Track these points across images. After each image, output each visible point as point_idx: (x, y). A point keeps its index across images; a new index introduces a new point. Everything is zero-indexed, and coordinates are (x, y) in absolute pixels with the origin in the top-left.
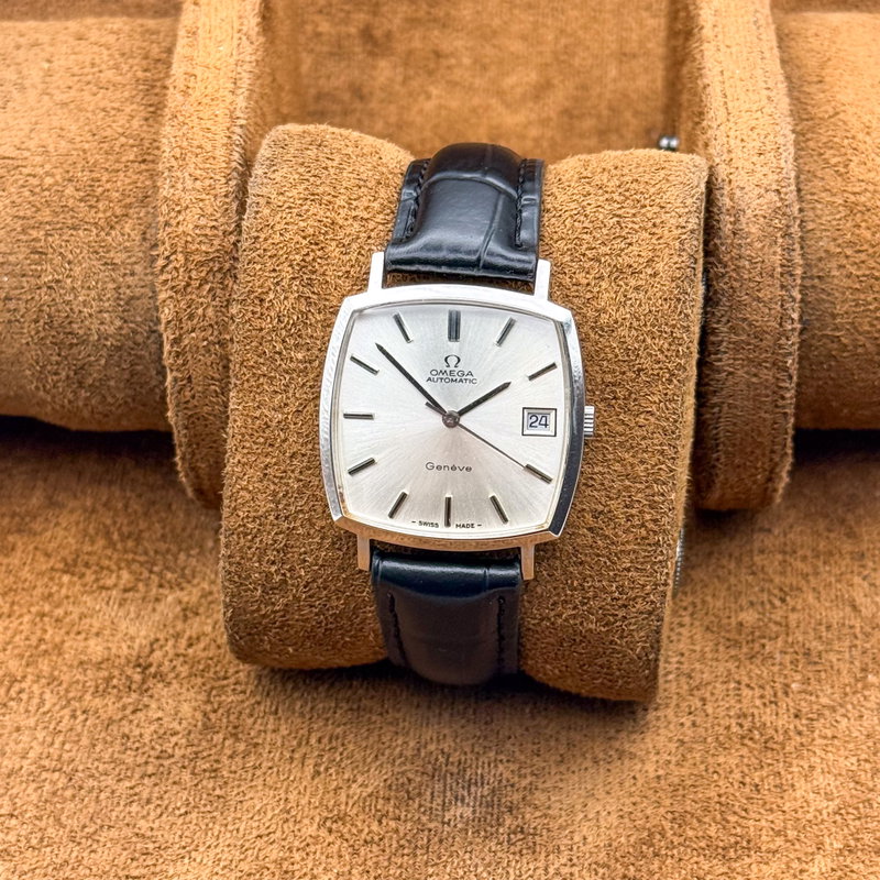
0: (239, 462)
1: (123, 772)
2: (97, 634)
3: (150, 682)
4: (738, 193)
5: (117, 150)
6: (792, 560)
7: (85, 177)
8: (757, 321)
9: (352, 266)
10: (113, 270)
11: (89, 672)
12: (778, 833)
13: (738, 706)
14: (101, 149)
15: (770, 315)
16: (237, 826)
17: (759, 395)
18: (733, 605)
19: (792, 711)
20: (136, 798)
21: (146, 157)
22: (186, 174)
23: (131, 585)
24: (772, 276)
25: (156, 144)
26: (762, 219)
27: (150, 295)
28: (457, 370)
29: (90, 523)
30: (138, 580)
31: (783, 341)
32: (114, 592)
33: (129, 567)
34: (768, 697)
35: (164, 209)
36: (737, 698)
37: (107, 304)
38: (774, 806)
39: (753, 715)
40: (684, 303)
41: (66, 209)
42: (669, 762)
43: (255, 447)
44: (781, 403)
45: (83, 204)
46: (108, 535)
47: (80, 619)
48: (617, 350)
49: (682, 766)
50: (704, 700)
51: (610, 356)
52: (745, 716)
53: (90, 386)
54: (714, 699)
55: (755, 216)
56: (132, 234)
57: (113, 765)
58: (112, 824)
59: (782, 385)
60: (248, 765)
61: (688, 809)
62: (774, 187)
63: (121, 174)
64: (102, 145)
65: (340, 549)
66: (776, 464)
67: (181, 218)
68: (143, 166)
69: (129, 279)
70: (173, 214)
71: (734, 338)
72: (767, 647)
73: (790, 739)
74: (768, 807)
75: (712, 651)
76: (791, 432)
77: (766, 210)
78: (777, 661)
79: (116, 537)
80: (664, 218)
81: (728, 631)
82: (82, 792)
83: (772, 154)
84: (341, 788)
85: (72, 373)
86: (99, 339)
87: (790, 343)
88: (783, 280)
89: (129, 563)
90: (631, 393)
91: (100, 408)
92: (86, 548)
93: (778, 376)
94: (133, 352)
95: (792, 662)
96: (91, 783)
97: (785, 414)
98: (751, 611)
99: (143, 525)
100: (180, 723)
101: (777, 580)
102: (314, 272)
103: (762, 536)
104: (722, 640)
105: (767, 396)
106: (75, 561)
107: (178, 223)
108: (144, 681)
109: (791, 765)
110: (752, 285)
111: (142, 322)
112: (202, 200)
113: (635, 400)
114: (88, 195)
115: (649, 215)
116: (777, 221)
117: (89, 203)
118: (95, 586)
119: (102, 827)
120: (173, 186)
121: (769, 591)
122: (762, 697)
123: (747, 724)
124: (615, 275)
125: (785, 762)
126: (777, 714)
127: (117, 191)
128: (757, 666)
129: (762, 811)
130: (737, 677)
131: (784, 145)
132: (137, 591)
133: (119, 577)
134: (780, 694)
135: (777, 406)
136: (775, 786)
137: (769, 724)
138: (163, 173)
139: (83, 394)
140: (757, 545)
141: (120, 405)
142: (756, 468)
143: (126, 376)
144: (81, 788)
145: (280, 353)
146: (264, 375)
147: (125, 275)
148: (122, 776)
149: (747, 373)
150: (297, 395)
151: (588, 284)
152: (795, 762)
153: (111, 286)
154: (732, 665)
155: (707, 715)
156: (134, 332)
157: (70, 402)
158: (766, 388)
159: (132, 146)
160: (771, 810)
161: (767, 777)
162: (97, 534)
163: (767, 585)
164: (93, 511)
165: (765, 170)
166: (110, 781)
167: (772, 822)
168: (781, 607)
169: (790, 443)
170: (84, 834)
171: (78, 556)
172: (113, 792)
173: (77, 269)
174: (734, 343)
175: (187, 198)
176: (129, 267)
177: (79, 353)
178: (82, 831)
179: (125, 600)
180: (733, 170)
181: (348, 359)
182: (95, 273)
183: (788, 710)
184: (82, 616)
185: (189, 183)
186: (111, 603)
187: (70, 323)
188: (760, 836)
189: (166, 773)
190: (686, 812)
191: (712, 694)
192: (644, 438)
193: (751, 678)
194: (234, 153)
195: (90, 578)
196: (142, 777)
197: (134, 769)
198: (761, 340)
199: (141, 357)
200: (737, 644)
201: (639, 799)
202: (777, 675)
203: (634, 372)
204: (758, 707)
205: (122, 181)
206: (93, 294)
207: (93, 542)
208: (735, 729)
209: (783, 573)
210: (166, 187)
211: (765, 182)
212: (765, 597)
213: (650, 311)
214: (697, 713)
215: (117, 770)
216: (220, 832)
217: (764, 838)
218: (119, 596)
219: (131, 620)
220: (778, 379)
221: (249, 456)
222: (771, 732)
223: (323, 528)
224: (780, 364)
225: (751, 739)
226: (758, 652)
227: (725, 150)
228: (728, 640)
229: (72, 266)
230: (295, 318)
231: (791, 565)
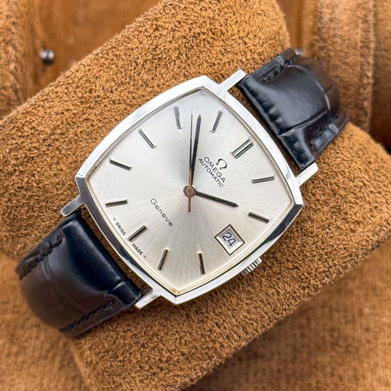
0: (57, 93)
9: (219, 64)
28: (220, 171)
40: (352, 260)
43: (72, 94)
48: (297, 246)
51: (291, 245)
65: (57, 190)
80: (383, 209)
90: (280, 273)
102: (197, 46)
113: (279, 279)
115: (378, 200)
124: (335, 210)
145: (137, 64)
146: (117, 66)
150: (122, 94)
151: (318, 200)
181: (173, 105)
192: (262, 301)
203: (293, 265)
213: (332, 246)
221: (65, 95)
223: (61, 170)
230: (164, 57)
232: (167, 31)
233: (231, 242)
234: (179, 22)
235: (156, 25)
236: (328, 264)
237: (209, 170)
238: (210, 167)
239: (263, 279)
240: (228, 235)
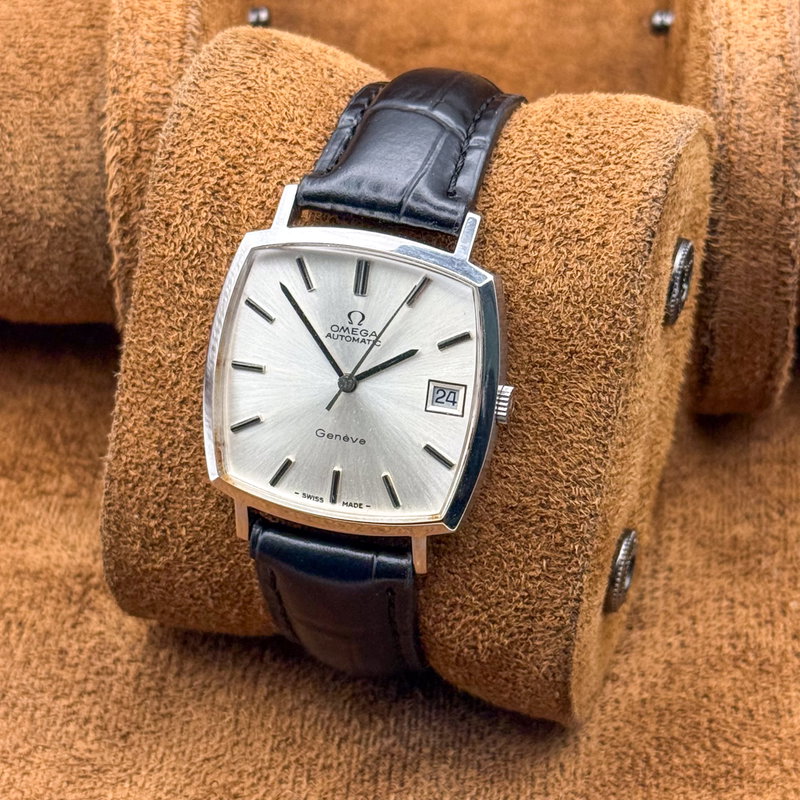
1: (61, 688)
2: (36, 543)
3: (92, 593)
4: (738, 59)
5: (63, 14)
6: (792, 471)
7: (27, 42)
8: (757, 199)
10: (57, 143)
11: (26, 582)
12: (773, 762)
13: (731, 625)
14: (46, 13)
15: (771, 192)
16: (182, 748)
17: (759, 281)
18: (726, 519)
19: (790, 632)
20: (74, 717)
21: (95, 22)
22: (137, 37)
23: (74, 490)
24: (774, 149)
25: (105, 9)
26: (763, 87)
27: (97, 170)
28: (361, 328)
29: (30, 424)
30: (81, 485)
31: (785, 220)
32: (55, 498)
33: (71, 472)
34: (764, 616)
35: (113, 74)
36: (730, 616)
37: (50, 181)
38: (769, 733)
39: (747, 635)
41: (7, 77)
42: (655, 685)
44: (782, 289)
45: (25, 72)
46: (49, 436)
47: (18, 525)
49: (669, 689)
50: (694, 619)
51: (541, 332)
52: (738, 636)
53: (32, 270)
54: (704, 617)
55: (757, 83)
56: (79, 104)
57: (50, 682)
58: (47, 744)
59: (784, 269)
60: (196, 683)
61: (676, 734)
62: (778, 52)
63: (67, 40)
64: (47, 9)
66: (777, 360)
67: (130, 84)
68: (91, 32)
69: (75, 154)
70: (122, 80)
71: (732, 217)
72: (763, 564)
73: (787, 661)
74: (762, 733)
75: (703, 566)
76: (793, 322)
77: (768, 77)
78: (775, 577)
79: (58, 439)
81: (721, 546)
82: (16, 710)
83: (775, 17)
84: (297, 708)
85: (11, 257)
86: (41, 219)
87: (793, 223)
88: (786, 153)
89: (71, 467)
91: (43, 295)
92: (26, 450)
93: (779, 259)
94: (78, 234)
95: (790, 580)
96: (25, 700)
97: (787, 302)
98: (746, 524)
99: (87, 426)
100: (123, 638)
101: (776, 491)
103: (758, 445)
104: (714, 556)
105: (767, 282)
106: (14, 465)
107: (128, 90)
108: (85, 593)
109: (788, 689)
110: (751, 158)
111: (87, 201)
112: (154, 65)
113: (565, 386)
114: (31, 62)
116: (780, 89)
117: (32, 71)
118: (35, 491)
119: (36, 747)
120: (123, 50)
121: (766, 503)
122: (757, 616)
123: (741, 645)
125: (781, 686)
126: (773, 634)
127: (63, 58)
128: (753, 583)
129: (756, 738)
130: (730, 594)
131: (789, 8)
132: (80, 496)
133: (60, 482)
134: (777, 613)
135: (778, 294)
136: (771, 712)
137: (764, 645)
138: (112, 36)
139: (24, 279)
140: (754, 454)
141: (64, 293)
142: (755, 364)
143: (70, 259)
144: (14, 705)
146: (162, 309)
147: (69, 149)
148: (59, 694)
149: (746, 256)
152: (793, 686)
153: (54, 160)
154: (725, 582)
155: (697, 635)
156: (79, 211)
157: (10, 288)
158: (767, 273)
159: (80, 11)
160: (767, 738)
161: (762, 701)
162: (38, 435)
163: (764, 498)
164: (34, 411)
165: (768, 33)
166: (46, 698)
167: (767, 750)
168: (779, 521)
169: (791, 335)
170: (17, 755)
171: (17, 459)
172: (49, 711)
173: (18, 143)
174: (732, 223)
175: (137, 63)
176: (74, 140)
177: (20, 234)
178: (14, 751)
179: (67, 506)
180: (732, 34)
181: (242, 302)
182: (37, 147)
183: (785, 630)
184: (19, 523)
185: (140, 46)
186: (52, 509)
187: (11, 201)
188: (754, 765)
189: (107, 690)
190: (673, 738)
191: (703, 612)
193: (745, 595)
194: (190, 15)
195: (29, 481)
196: (81, 695)
197: (73, 686)
198: (762, 220)
199: (86, 239)
200: (731, 560)
201: (621, 724)
202: (774, 593)
203: (566, 354)
204: (752, 627)
205: (68, 47)
206: (35, 168)
207: (33, 443)
208: (727, 650)
209: (782, 484)
210: (116, 50)
211: (768, 46)
212: (762, 510)
214: (686, 632)
215: (54, 687)
216: (164, 754)
217: (757, 767)
218: (61, 502)
219: (73, 527)
220: (779, 263)
222: (766, 653)
224: (782, 246)
225: (745, 661)
226: (753, 568)
227: (724, 13)
228: (722, 555)
229: (13, 138)
230: (200, 248)
231: (790, 475)
232: (178, 216)
233: (451, 398)
234: (184, 192)
235: (162, 220)
236: (607, 313)
237: (348, 339)
238: (346, 334)
239: (546, 403)
240: (441, 394)
